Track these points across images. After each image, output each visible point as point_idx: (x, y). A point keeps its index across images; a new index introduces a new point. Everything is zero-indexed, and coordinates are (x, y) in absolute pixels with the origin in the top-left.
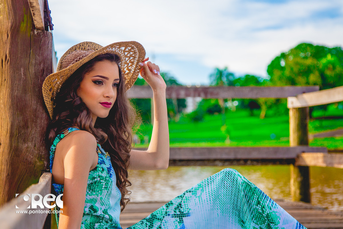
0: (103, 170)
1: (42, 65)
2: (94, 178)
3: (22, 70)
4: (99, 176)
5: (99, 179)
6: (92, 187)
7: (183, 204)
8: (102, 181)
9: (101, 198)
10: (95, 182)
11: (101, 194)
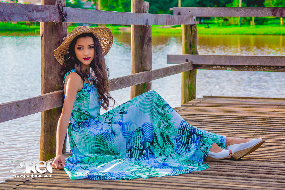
0: (85, 91)
1: (59, 39)
2: (80, 95)
3: (49, 42)
4: (83, 95)
5: (82, 96)
6: (79, 99)
7: (125, 107)
8: (84, 97)
9: (84, 105)
10: (80, 97)
11: (83, 103)
